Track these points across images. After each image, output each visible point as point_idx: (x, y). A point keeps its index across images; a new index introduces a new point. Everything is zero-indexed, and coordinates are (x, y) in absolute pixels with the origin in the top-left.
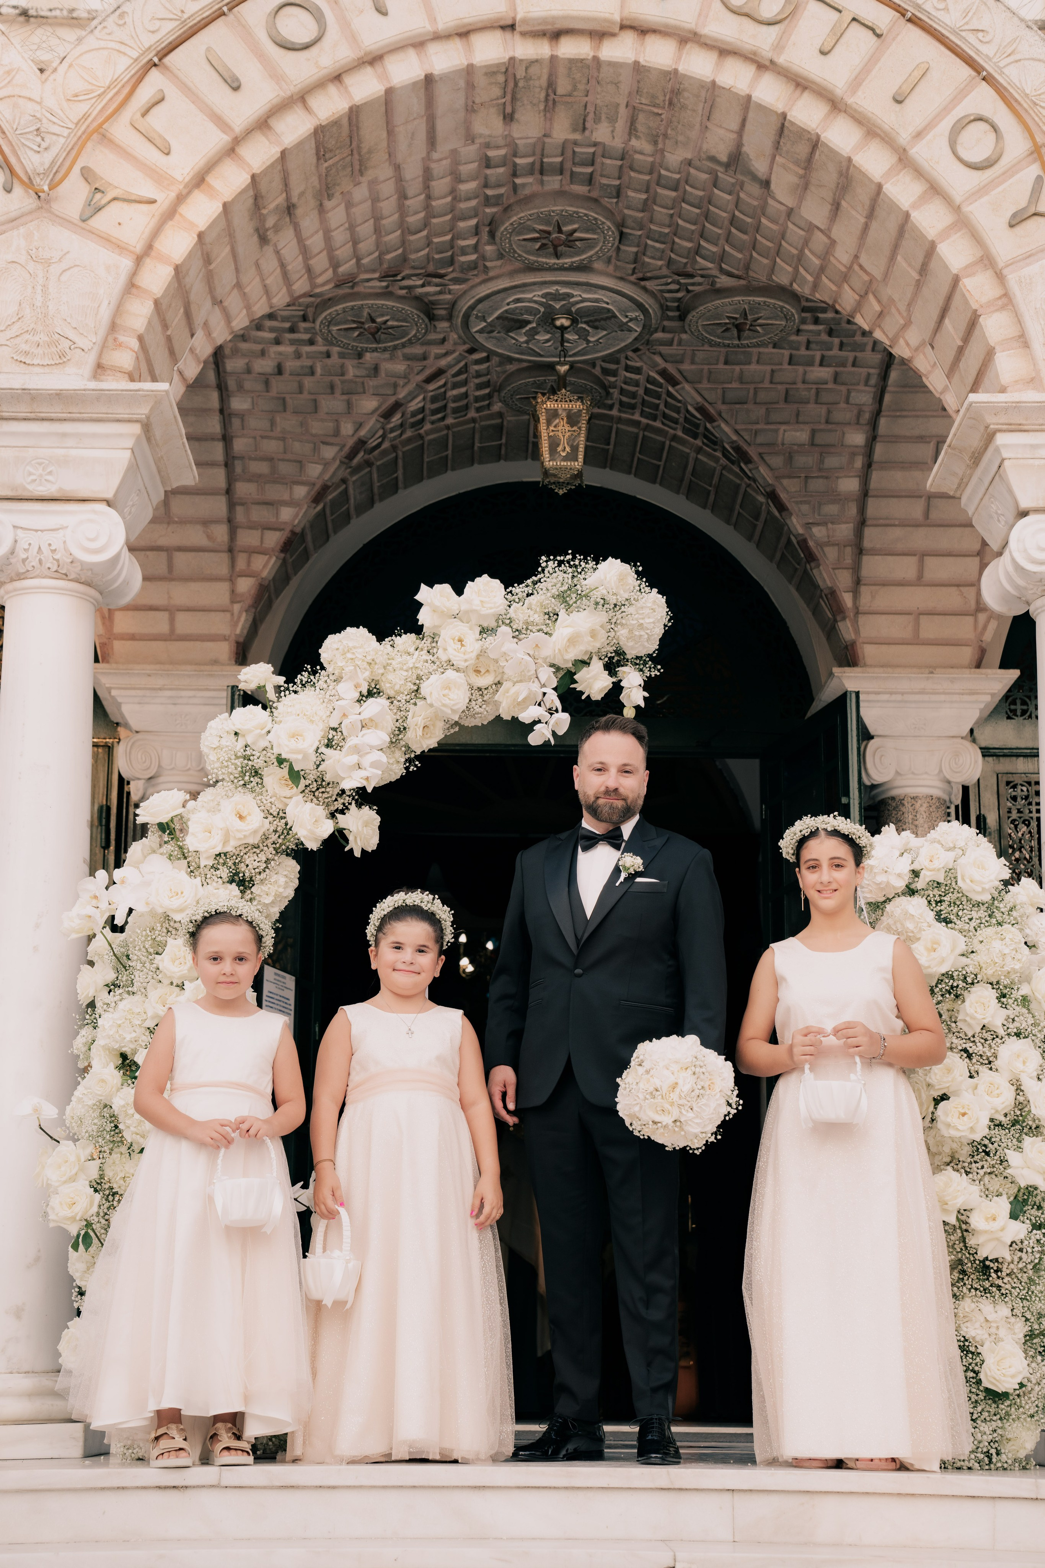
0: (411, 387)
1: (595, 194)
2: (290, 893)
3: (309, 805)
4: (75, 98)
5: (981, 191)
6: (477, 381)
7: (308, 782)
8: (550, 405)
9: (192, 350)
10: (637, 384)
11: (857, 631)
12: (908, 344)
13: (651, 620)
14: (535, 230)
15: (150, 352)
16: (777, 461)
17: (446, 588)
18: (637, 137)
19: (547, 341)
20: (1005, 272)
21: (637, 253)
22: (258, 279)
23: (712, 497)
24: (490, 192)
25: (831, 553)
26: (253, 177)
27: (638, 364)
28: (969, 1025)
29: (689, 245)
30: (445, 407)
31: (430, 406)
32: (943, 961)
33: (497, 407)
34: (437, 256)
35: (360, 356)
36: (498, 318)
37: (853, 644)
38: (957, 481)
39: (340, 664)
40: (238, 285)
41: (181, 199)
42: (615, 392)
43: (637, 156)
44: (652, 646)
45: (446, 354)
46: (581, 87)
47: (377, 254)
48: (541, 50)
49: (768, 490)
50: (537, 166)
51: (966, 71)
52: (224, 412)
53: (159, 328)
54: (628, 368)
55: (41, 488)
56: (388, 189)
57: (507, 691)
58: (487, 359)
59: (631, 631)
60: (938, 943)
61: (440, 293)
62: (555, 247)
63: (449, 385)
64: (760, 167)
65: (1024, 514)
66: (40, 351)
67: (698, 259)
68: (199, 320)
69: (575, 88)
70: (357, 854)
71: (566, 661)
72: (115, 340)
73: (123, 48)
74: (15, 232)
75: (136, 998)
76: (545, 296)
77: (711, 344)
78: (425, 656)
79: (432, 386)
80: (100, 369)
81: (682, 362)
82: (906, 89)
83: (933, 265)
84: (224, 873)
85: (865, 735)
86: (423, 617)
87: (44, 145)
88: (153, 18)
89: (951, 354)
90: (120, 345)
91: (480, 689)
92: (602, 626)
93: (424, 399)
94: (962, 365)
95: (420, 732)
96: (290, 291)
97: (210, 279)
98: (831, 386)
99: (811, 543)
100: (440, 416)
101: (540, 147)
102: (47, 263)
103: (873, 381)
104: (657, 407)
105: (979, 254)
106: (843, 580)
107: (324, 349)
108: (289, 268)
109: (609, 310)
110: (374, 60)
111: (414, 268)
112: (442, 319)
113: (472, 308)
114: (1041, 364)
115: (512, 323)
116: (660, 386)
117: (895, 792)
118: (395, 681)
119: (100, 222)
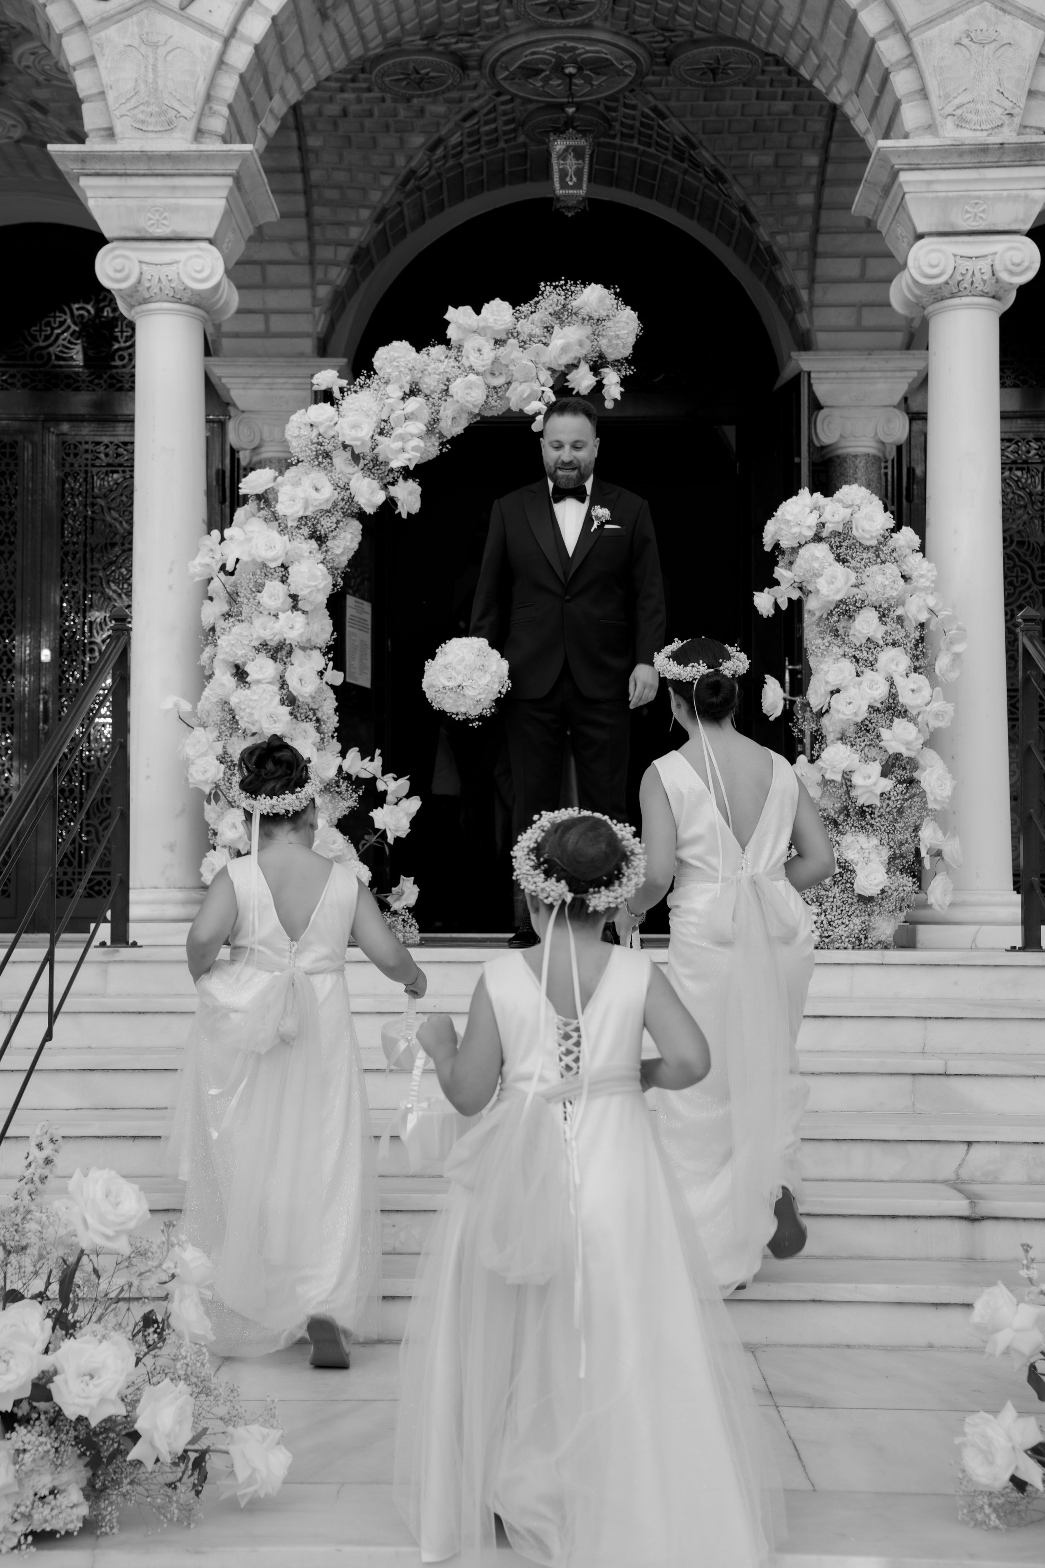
0: (451, 125)
2: (355, 546)
3: (367, 480)
6: (504, 118)
7: (366, 462)
8: (562, 143)
9: (271, 111)
10: (634, 118)
11: (811, 321)
12: (839, 92)
13: (625, 332)
15: (238, 117)
16: (747, 181)
17: (468, 309)
19: (559, 85)
20: (911, 35)
21: (628, 13)
22: (321, 49)
23: (697, 210)
25: (791, 257)
27: (634, 102)
28: (858, 638)
29: (670, 6)
30: (479, 141)
31: (467, 140)
32: (838, 591)
33: (522, 139)
34: (466, 19)
35: (409, 100)
36: (519, 68)
37: (808, 332)
38: (873, 208)
39: (388, 371)
40: (307, 55)
42: (617, 125)
44: (627, 352)
45: (478, 97)
47: (417, 20)
49: (741, 205)
52: (302, 149)
53: (244, 97)
54: (626, 106)
55: (158, 230)
57: (515, 389)
58: (512, 100)
59: (610, 341)
60: (835, 578)
61: (471, 48)
62: (561, 10)
63: (482, 123)
65: (920, 237)
66: (153, 120)
67: (678, 17)
68: (275, 85)
70: (404, 516)
71: (560, 365)
72: (211, 108)
74: (130, 20)
75: (244, 624)
76: (555, 49)
77: (691, 84)
78: (452, 362)
79: (468, 124)
80: (199, 133)
81: (669, 99)
83: (856, 29)
84: (306, 531)
85: (816, 406)
86: (451, 332)
89: (870, 103)
90: (215, 113)
91: (495, 388)
92: (588, 338)
93: (462, 134)
94: (878, 112)
95: (449, 422)
96: (348, 56)
97: (283, 52)
98: (791, 116)
99: (775, 249)
100: (475, 147)
102: (155, 46)
103: (825, 112)
104: (650, 137)
105: (891, 20)
106: (801, 278)
107: (379, 95)
108: (347, 37)
109: (607, 60)
111: (448, 29)
112: (473, 68)
113: (497, 60)
114: (937, 114)
115: (530, 71)
116: (653, 120)
117: (840, 452)
118: (430, 383)
119: (195, 10)
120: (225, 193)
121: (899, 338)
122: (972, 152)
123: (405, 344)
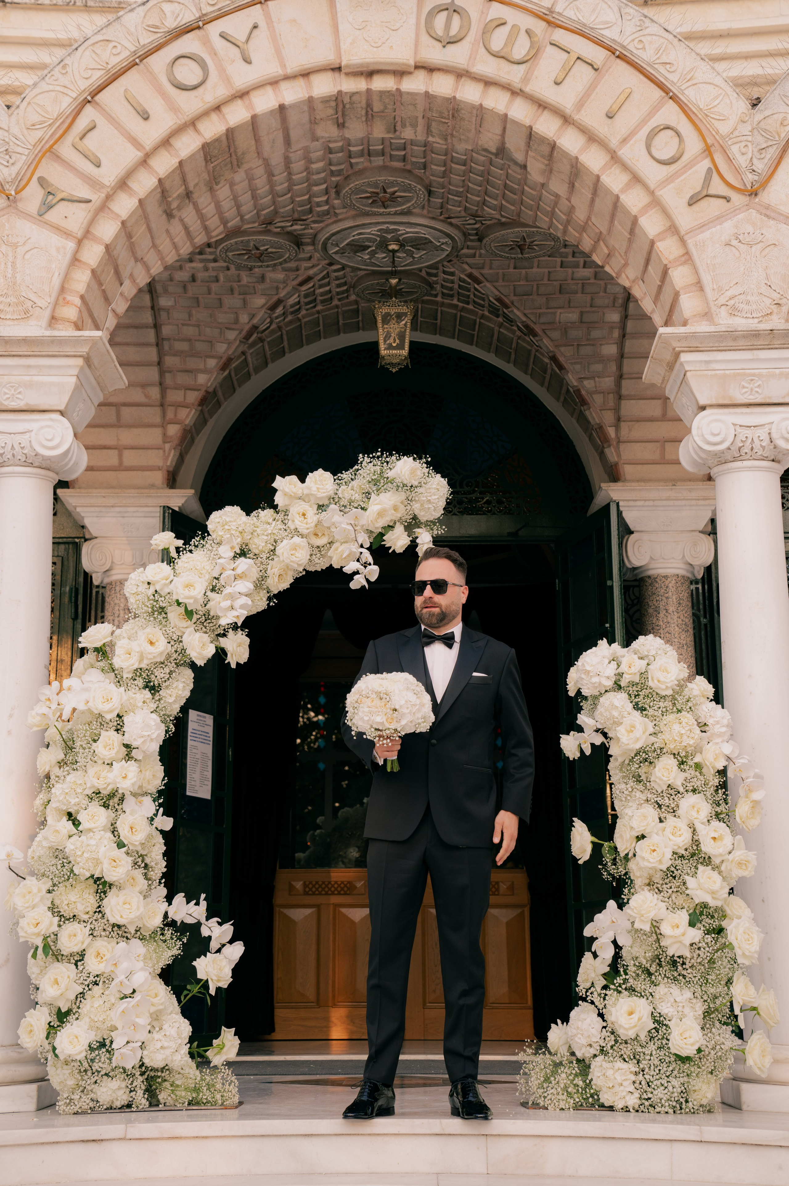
0: (289, 289)
1: (408, 167)
2: (187, 694)
3: (198, 635)
4: (32, 127)
5: (669, 180)
6: (337, 282)
7: (199, 616)
8: (384, 309)
9: (121, 294)
10: (452, 282)
11: (618, 455)
12: (627, 277)
13: (436, 497)
14: (367, 192)
15: (90, 304)
16: (556, 335)
17: (294, 478)
18: (433, 136)
19: (384, 258)
20: (686, 238)
21: (442, 203)
22: (168, 240)
23: (513, 356)
24: (333, 168)
25: (597, 399)
26: (160, 180)
27: (452, 270)
28: (659, 785)
29: (478, 199)
30: (315, 300)
31: (303, 300)
32: (637, 740)
33: (353, 297)
34: (299, 209)
35: (251, 269)
36: (347, 245)
37: (616, 464)
38: (661, 378)
39: (220, 533)
40: (154, 246)
41: (109, 197)
42: (438, 287)
43: (435, 145)
44: (438, 513)
45: (313, 267)
46: (390, 107)
47: (255, 211)
48: (360, 85)
49: (550, 355)
50: (366, 151)
51: (657, 93)
53: (96, 287)
54: (444, 272)
55: (13, 403)
56: (260, 172)
57: (337, 549)
58: (343, 268)
59: (422, 505)
60: (634, 726)
61: (304, 229)
62: (383, 203)
63: (317, 286)
64: (519, 157)
65: (703, 408)
66: (11, 309)
67: (485, 208)
68: (125, 274)
69: (386, 107)
70: (233, 666)
71: (377, 528)
72: (64, 299)
73: (65, 91)
75: (79, 773)
76: (377, 231)
77: (501, 256)
78: (281, 526)
79: (304, 288)
80: (53, 319)
81: (483, 268)
82: (615, 108)
83: (636, 230)
84: (140, 682)
86: (278, 499)
87: (11, 161)
88: (87, 69)
89: (655, 290)
90: (68, 303)
91: (318, 547)
92: (402, 503)
93: (299, 296)
94: (661, 297)
95: (276, 580)
96: (192, 244)
97: (132, 248)
98: (591, 281)
99: (583, 392)
100: (312, 305)
101: (367, 141)
102: (15, 246)
104: (468, 296)
105: (668, 224)
106: (608, 418)
108: (191, 229)
109: (426, 238)
110: (243, 95)
111: (283, 217)
112: (308, 244)
113: (328, 239)
114: (712, 304)
115: (358, 247)
116: (469, 284)
118: (259, 544)
119: (52, 216)
120: (75, 372)
122: (744, 337)
123: (237, 509)
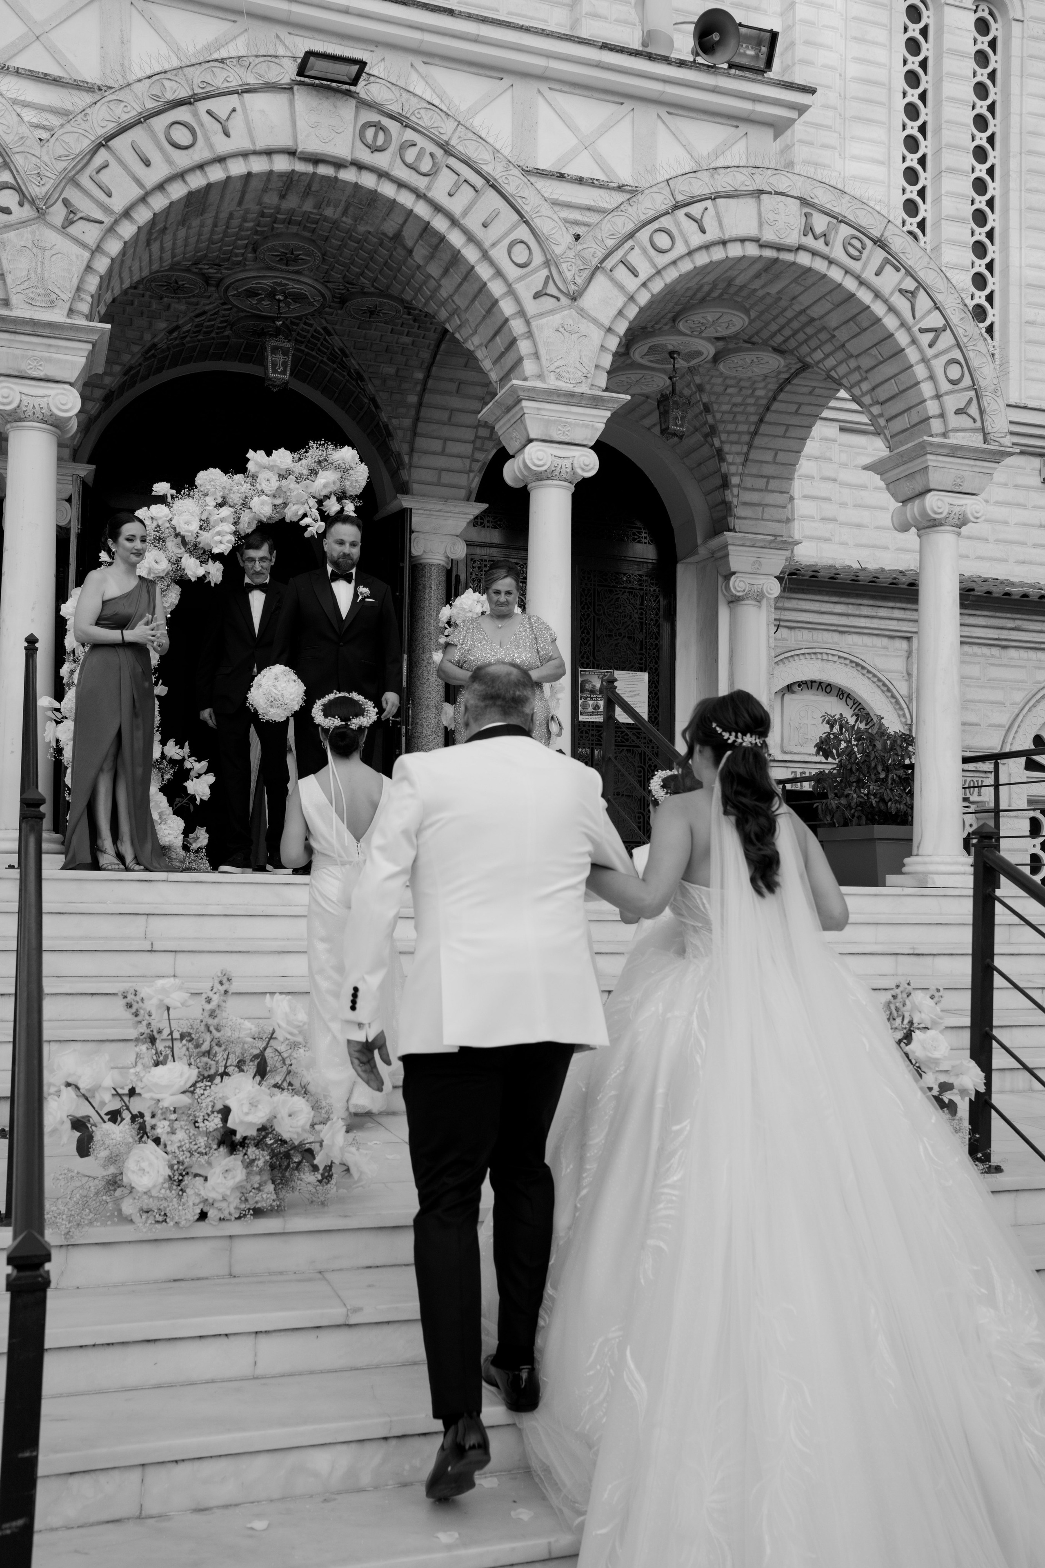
0: (187, 318)
1: (314, 238)
3: (191, 558)
4: (59, 158)
5: (521, 278)
6: (222, 319)
7: (191, 546)
8: (274, 343)
9: (107, 300)
10: (308, 332)
11: (410, 476)
12: (473, 343)
13: (361, 478)
14: (279, 251)
15: (95, 303)
16: (377, 382)
17: (262, 453)
18: (347, 217)
19: (268, 305)
20: (531, 320)
21: (328, 269)
22: (139, 264)
23: (336, 395)
24: (259, 229)
25: (400, 434)
26: (155, 214)
27: (312, 322)
29: (358, 270)
30: (201, 330)
31: (194, 329)
33: (228, 332)
34: (222, 256)
35: (161, 298)
36: (245, 290)
37: (407, 482)
38: (495, 418)
39: (206, 487)
40: (132, 267)
41: (116, 222)
42: (294, 334)
43: (342, 224)
44: (359, 491)
45: (210, 304)
46: (324, 189)
47: (194, 252)
48: (308, 168)
49: (371, 397)
50: (287, 220)
51: (516, 217)
53: (99, 291)
54: (305, 323)
55: (34, 373)
56: (209, 222)
57: (291, 509)
59: (350, 483)
61: (217, 273)
62: (287, 261)
63: (207, 320)
64: (409, 243)
65: (532, 440)
66: (39, 298)
67: (361, 278)
68: (112, 284)
69: (321, 189)
70: (214, 585)
71: (321, 495)
72: (79, 296)
73: (86, 134)
74: (25, 229)
76: (274, 283)
77: (354, 318)
78: (250, 486)
79: (198, 319)
80: (71, 312)
81: (335, 324)
82: (489, 220)
83: (495, 310)
85: (412, 532)
87: (42, 182)
88: (103, 120)
89: (496, 355)
90: (82, 299)
91: (276, 506)
92: (337, 479)
93: (192, 325)
94: (503, 361)
95: (246, 526)
96: (151, 269)
97: (122, 264)
98: (410, 347)
99: (390, 427)
100: (197, 334)
101: (292, 212)
102: (44, 249)
103: (431, 348)
105: (518, 309)
106: (405, 448)
107: (142, 292)
108: (153, 260)
109: (305, 295)
110: (221, 160)
111: (208, 260)
112: (212, 285)
113: (232, 283)
114: (545, 369)
115: (252, 293)
116: (321, 335)
117: (422, 561)
118: (235, 498)
119: (73, 230)
120: (86, 354)
121: (463, 493)
122: (565, 395)
123: (218, 471)
